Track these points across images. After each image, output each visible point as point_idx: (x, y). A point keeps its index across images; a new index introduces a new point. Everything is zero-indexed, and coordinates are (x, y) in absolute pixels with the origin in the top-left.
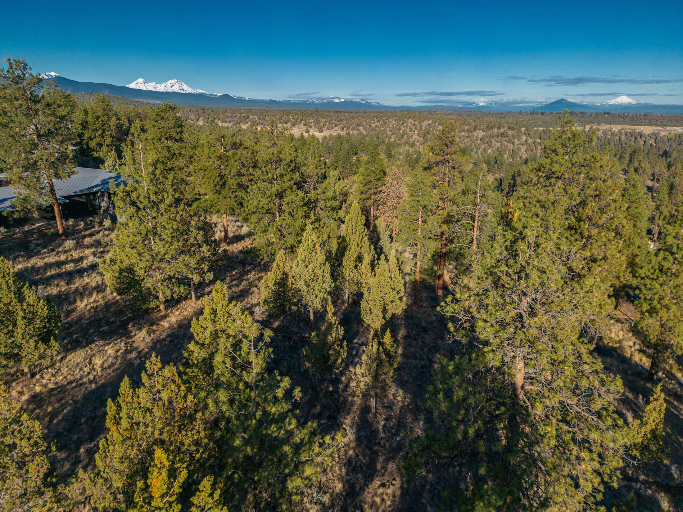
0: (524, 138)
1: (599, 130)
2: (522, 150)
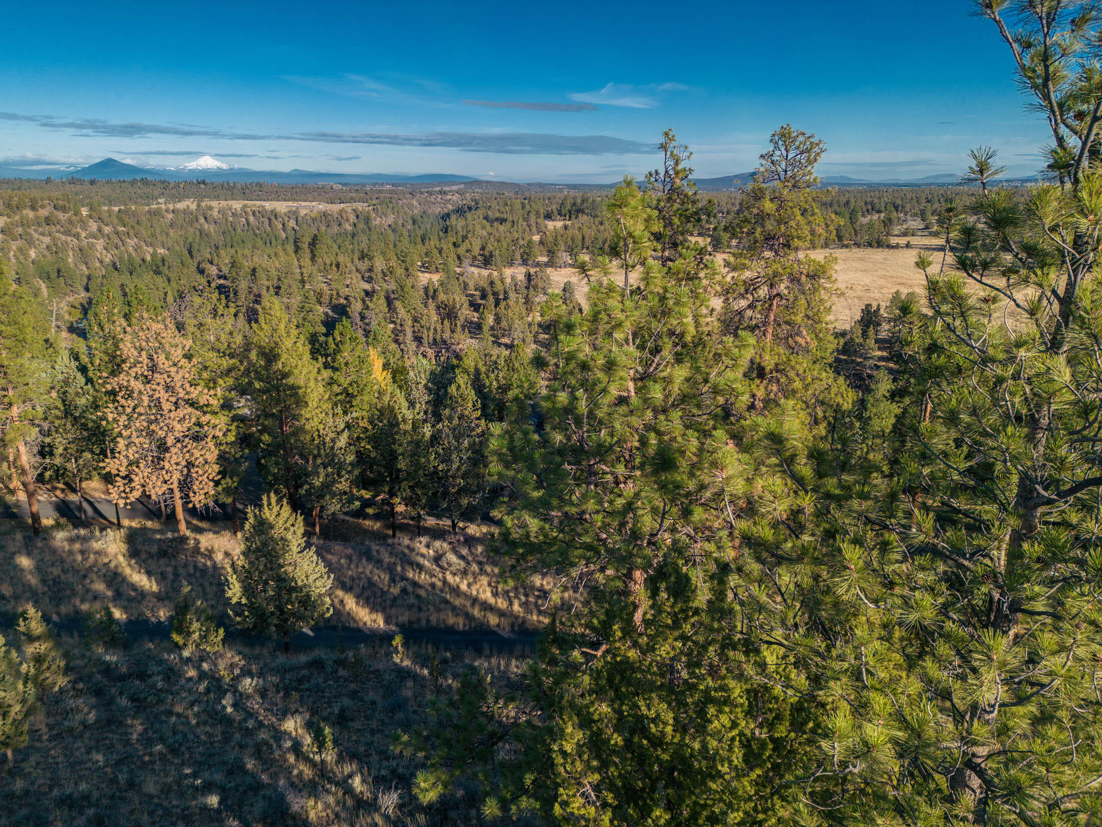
0: (93, 226)
1: (209, 208)
2: (99, 248)
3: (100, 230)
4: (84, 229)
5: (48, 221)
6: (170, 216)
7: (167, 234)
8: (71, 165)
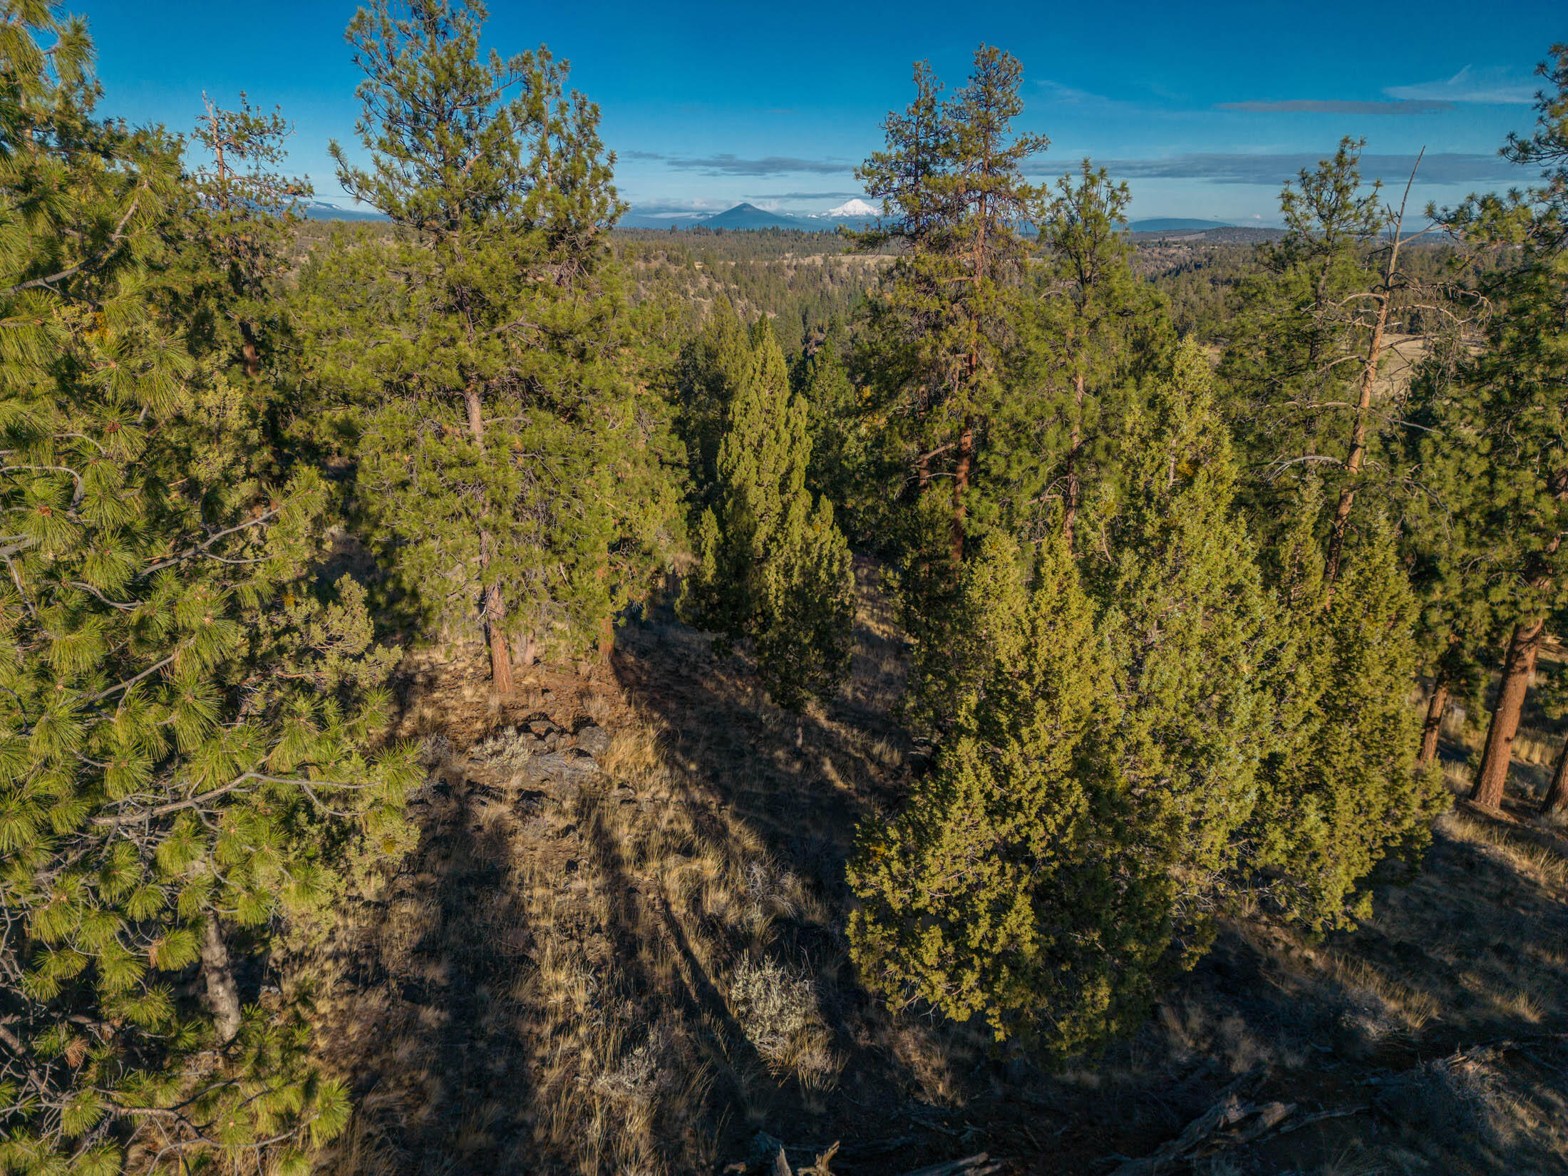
0: (704, 282)
1: (839, 264)
2: (706, 309)
3: (709, 288)
4: (694, 285)
5: (657, 274)
6: (791, 273)
7: (783, 295)
8: (703, 212)
